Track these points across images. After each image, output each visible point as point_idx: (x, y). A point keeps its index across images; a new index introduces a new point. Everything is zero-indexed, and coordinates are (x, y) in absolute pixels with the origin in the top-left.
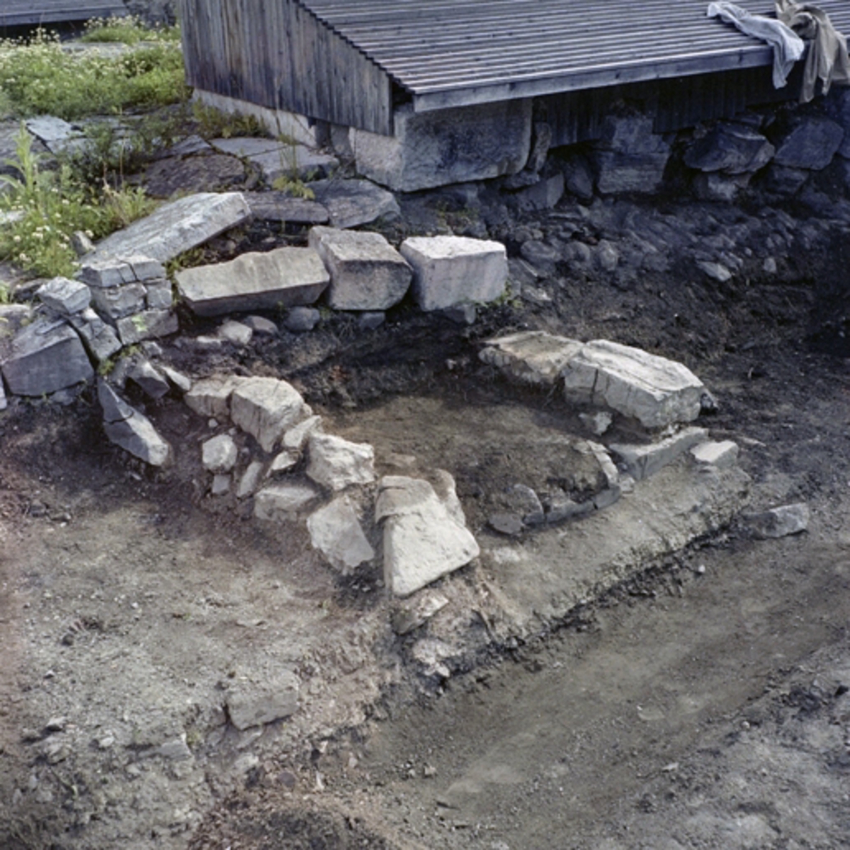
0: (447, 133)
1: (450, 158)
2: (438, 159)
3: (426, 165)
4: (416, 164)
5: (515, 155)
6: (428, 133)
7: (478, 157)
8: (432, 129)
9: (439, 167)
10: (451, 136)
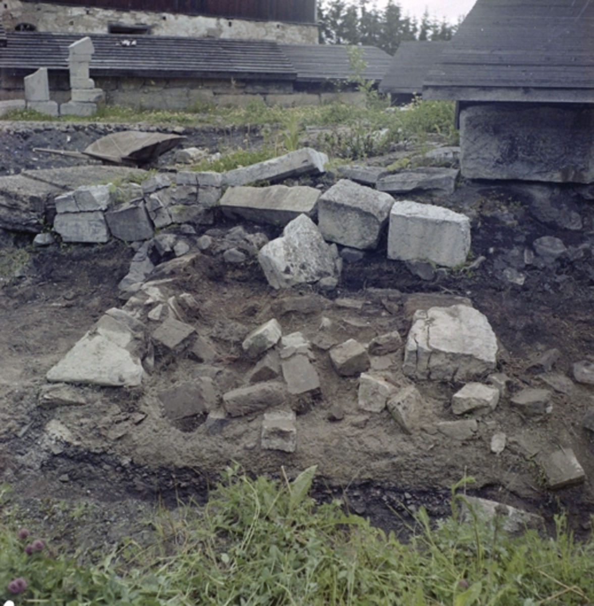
0: (507, 134)
1: (510, 156)
2: (498, 155)
3: (484, 159)
4: (474, 156)
5: (582, 166)
6: (487, 131)
7: (541, 161)
8: (491, 129)
9: (498, 162)
10: (511, 138)
